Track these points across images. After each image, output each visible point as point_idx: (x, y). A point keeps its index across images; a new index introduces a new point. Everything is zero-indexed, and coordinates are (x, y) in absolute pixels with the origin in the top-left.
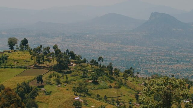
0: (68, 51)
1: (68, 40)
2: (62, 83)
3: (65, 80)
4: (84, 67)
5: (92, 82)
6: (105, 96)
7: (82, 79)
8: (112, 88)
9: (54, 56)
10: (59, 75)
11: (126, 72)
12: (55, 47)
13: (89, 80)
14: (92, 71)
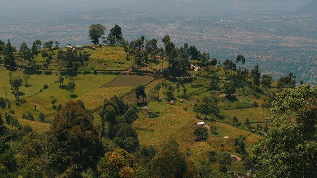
0: (186, 45)
1: (189, 27)
2: (177, 99)
3: (181, 93)
4: (213, 72)
5: (226, 97)
6: (247, 120)
7: (209, 92)
8: (258, 107)
9: (163, 54)
10: (172, 85)
11: (281, 80)
12: (166, 39)
13: (220, 93)
14: (226, 79)
